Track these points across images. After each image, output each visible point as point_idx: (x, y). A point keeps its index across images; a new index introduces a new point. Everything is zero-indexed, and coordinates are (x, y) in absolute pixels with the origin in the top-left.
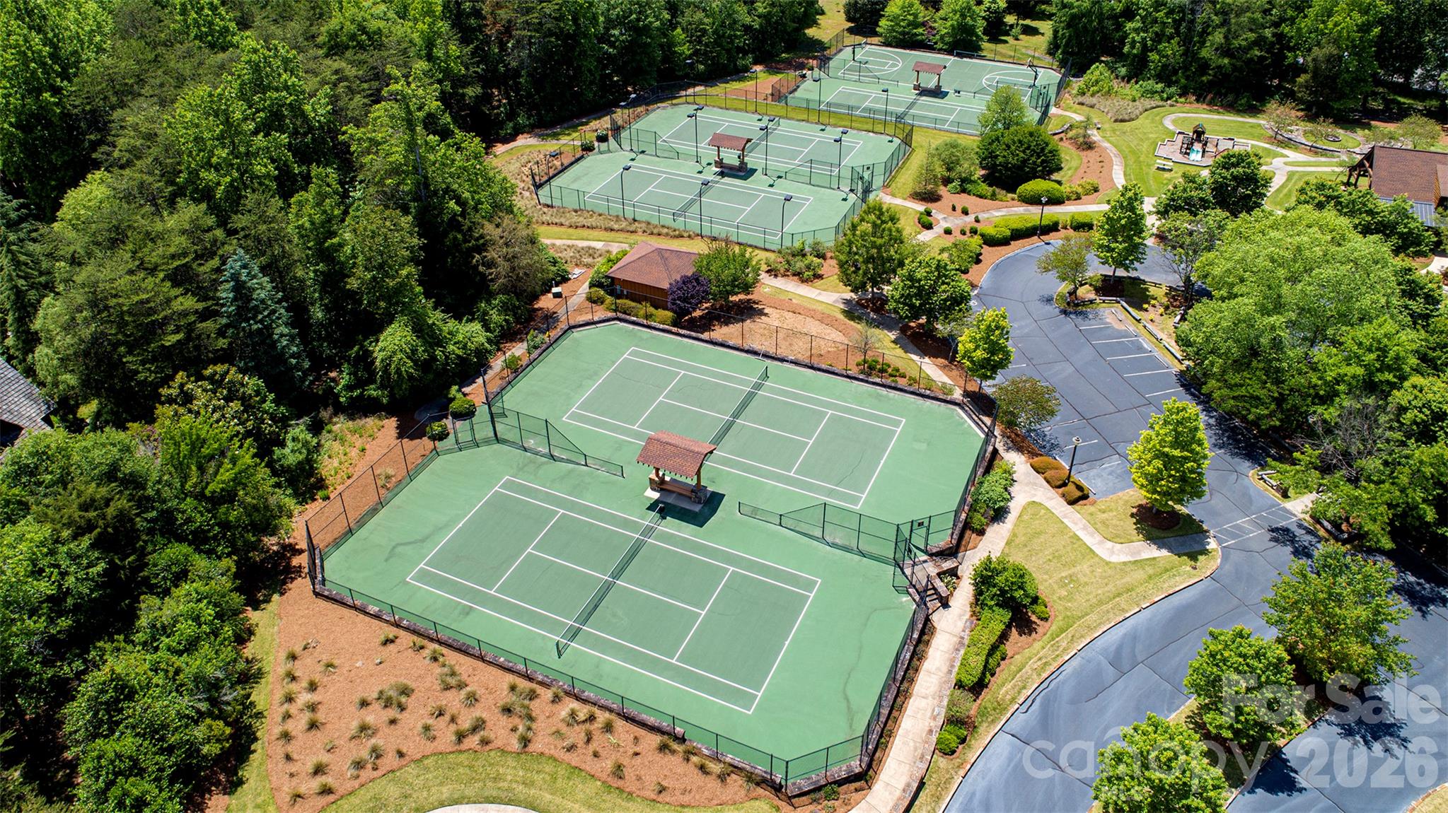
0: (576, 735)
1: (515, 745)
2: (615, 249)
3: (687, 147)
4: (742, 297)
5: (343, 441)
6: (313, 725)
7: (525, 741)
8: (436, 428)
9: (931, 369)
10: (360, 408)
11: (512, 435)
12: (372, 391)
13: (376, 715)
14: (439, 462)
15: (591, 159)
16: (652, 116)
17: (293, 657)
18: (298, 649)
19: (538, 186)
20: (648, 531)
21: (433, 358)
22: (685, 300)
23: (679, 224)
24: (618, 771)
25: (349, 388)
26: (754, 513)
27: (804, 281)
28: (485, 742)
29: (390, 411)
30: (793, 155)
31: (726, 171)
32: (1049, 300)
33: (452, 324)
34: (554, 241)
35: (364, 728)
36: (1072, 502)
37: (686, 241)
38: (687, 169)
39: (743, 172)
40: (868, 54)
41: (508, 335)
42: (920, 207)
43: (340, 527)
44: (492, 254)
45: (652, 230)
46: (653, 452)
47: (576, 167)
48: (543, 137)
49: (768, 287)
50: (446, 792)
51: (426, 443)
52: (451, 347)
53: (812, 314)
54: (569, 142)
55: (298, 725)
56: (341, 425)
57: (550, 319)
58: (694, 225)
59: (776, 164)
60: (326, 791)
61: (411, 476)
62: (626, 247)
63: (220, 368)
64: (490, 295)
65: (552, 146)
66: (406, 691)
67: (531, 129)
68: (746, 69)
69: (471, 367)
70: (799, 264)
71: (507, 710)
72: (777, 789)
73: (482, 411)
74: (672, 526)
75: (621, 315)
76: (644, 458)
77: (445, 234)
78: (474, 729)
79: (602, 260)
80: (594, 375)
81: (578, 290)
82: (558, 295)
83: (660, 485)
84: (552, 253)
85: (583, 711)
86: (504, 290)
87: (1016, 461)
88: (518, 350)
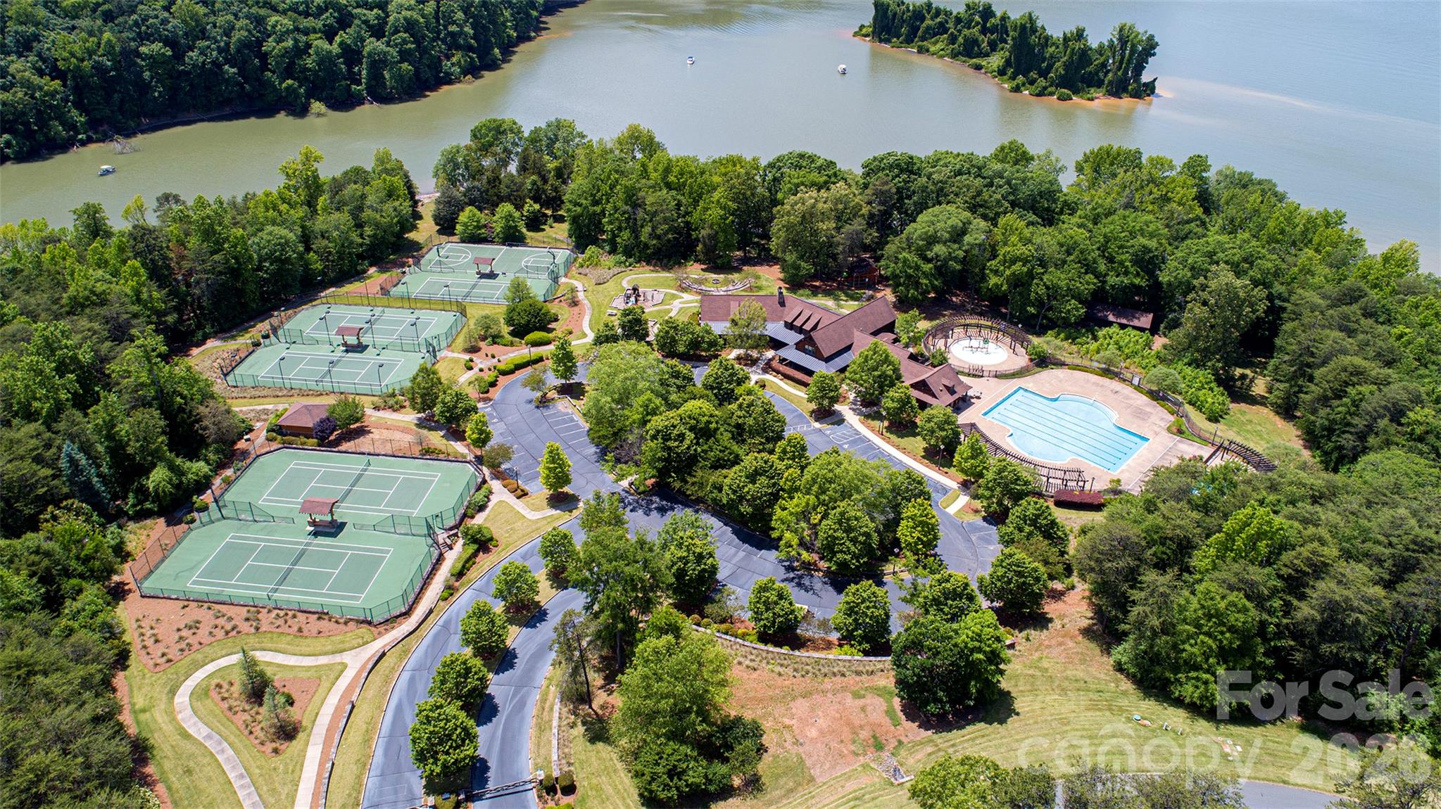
0: (281, 622)
1: (253, 630)
2: (281, 408)
3: (322, 335)
4: (358, 425)
5: (135, 534)
6: (157, 641)
7: (257, 629)
8: (189, 517)
9: (459, 447)
10: (141, 516)
11: (232, 514)
12: (148, 505)
13: (185, 633)
14: (193, 534)
15: (260, 352)
16: (299, 316)
17: (138, 620)
18: (141, 617)
19: (226, 375)
20: (308, 544)
21: (181, 482)
22: (322, 431)
23: (320, 388)
24: (300, 630)
25: (134, 506)
26: (362, 527)
27: (394, 411)
28: (239, 632)
29: (159, 514)
30: (393, 332)
31: (350, 349)
32: (531, 402)
33: (188, 464)
34: (241, 408)
35: (181, 638)
36: (518, 498)
37: (325, 397)
38: (324, 352)
39: (360, 348)
40: (450, 250)
41: (220, 466)
42: (467, 357)
43: (146, 570)
44: (205, 423)
45: (303, 393)
46: (307, 507)
47: (250, 358)
48: (225, 339)
49: (372, 416)
50: (224, 652)
51: (184, 526)
52: (190, 476)
53: (397, 428)
54: (243, 341)
55: (150, 642)
56: (132, 526)
57: (245, 454)
58: (328, 386)
59: (381, 340)
60: (169, 661)
61: (179, 542)
62: (287, 406)
63: (70, 501)
64: (207, 446)
65: (232, 345)
66: (198, 622)
67: (215, 335)
68: (365, 271)
69: (202, 485)
70: (391, 402)
71: (247, 619)
72: (370, 623)
73: (213, 506)
74: (321, 540)
75: (287, 445)
76: (302, 511)
77: (176, 416)
78: (233, 629)
79: (272, 416)
80: (275, 478)
81: (260, 435)
82: (248, 440)
83: (313, 523)
84: (241, 416)
85: (282, 613)
86: (215, 441)
87: (496, 485)
88: (229, 472)
